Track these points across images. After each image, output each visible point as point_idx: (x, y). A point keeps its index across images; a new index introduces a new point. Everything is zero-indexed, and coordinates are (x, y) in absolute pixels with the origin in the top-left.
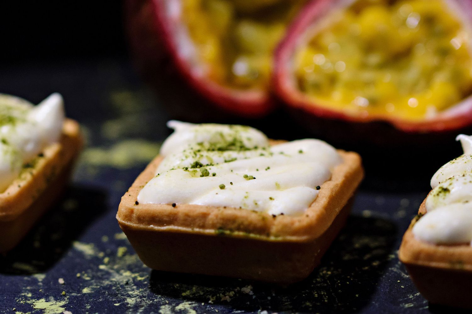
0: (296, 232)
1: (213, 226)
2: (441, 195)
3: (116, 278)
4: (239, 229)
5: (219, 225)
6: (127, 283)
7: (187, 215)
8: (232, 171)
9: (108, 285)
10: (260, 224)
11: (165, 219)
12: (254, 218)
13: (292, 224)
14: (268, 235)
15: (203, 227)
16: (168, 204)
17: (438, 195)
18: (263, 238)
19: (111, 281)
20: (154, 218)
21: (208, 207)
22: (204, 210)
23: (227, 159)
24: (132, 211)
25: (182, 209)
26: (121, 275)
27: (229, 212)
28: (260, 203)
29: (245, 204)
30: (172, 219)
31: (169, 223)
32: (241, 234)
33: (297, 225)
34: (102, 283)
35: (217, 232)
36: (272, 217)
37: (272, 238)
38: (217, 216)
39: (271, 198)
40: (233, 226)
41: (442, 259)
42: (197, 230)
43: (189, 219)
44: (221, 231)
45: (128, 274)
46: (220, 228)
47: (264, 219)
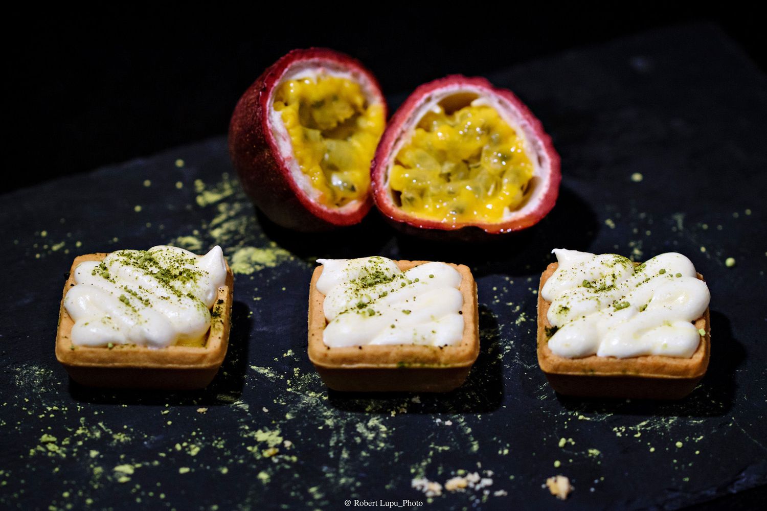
0: (461, 360)
1: (394, 361)
2: (562, 312)
3: (306, 400)
4: (415, 362)
5: (399, 361)
6: (317, 405)
7: (373, 355)
8: (389, 306)
9: (303, 408)
10: (432, 356)
11: (355, 359)
12: (427, 352)
13: (458, 354)
14: (439, 363)
15: (386, 363)
16: (355, 347)
17: (560, 313)
18: (435, 366)
19: (304, 404)
20: (345, 360)
21: (388, 346)
22: (386, 350)
23: (381, 294)
24: (326, 355)
25: (367, 351)
26: (308, 396)
27: (406, 350)
28: (426, 337)
29: (416, 341)
30: (361, 359)
31: (358, 362)
32: (418, 365)
33: (462, 354)
34: (297, 407)
35: (399, 366)
36: (439, 349)
37: (443, 366)
38: (397, 354)
39: (433, 332)
40: (410, 360)
41: (577, 369)
42: (382, 366)
43: (375, 358)
44: (401, 365)
45: (312, 394)
46: (401, 363)
47: (435, 352)
